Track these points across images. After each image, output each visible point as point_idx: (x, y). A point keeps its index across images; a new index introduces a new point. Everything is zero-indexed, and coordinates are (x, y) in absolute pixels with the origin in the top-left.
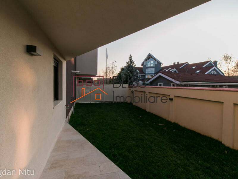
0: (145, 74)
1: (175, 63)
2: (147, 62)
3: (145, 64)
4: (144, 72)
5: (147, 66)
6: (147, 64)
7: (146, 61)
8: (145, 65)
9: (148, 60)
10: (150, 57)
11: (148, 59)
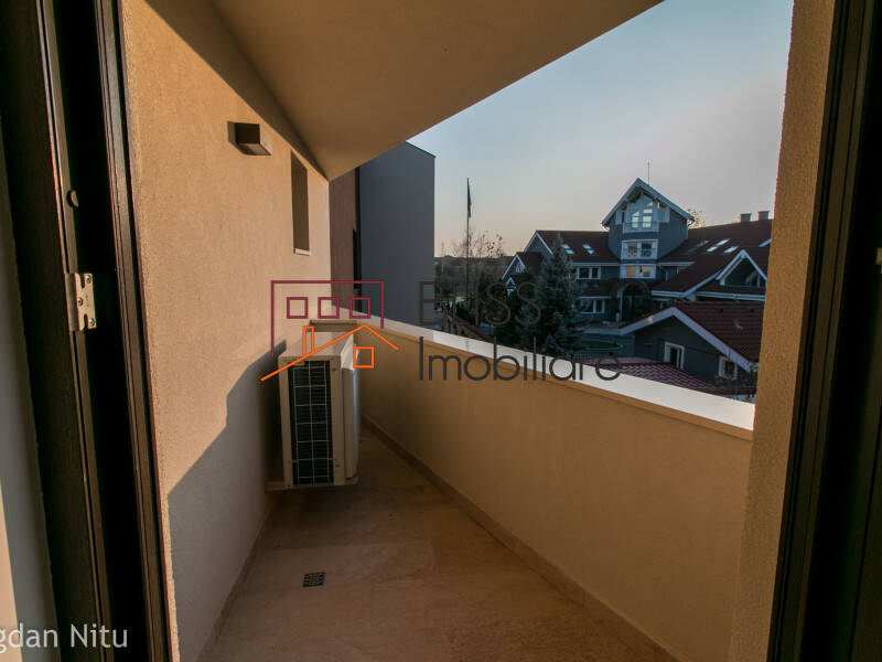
0: (619, 261)
1: (749, 215)
2: (627, 212)
3: (618, 221)
4: (614, 252)
5: (625, 230)
6: (627, 221)
7: (625, 208)
8: (620, 226)
9: (631, 207)
10: (639, 193)
11: (634, 201)
